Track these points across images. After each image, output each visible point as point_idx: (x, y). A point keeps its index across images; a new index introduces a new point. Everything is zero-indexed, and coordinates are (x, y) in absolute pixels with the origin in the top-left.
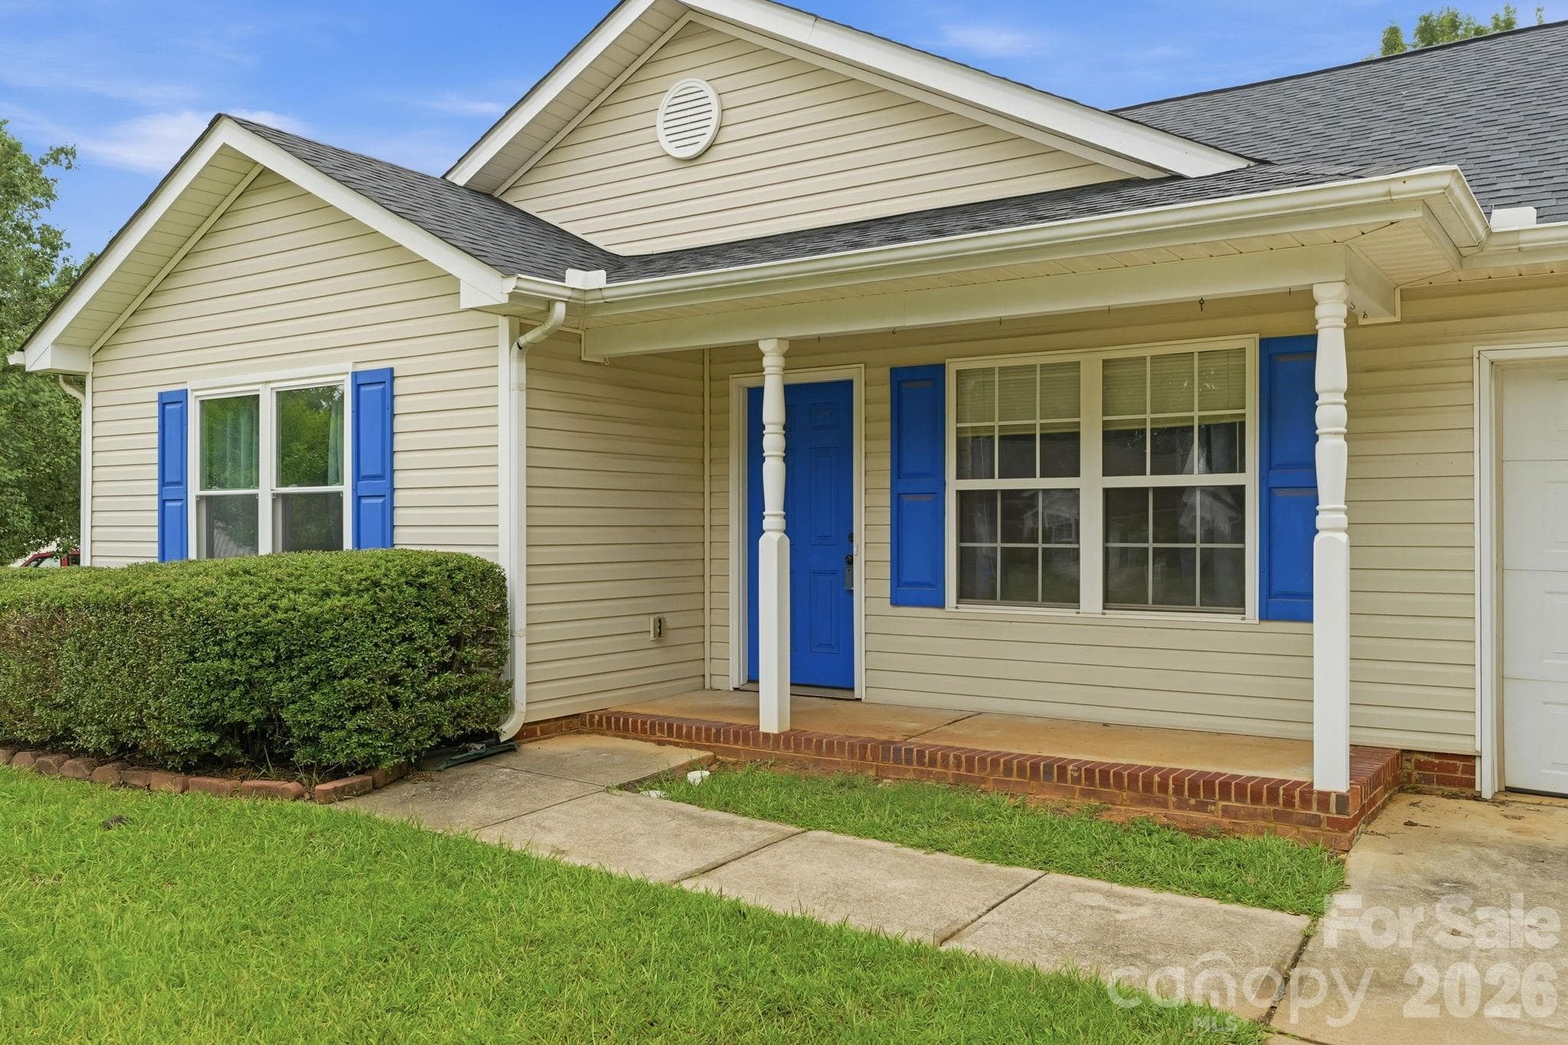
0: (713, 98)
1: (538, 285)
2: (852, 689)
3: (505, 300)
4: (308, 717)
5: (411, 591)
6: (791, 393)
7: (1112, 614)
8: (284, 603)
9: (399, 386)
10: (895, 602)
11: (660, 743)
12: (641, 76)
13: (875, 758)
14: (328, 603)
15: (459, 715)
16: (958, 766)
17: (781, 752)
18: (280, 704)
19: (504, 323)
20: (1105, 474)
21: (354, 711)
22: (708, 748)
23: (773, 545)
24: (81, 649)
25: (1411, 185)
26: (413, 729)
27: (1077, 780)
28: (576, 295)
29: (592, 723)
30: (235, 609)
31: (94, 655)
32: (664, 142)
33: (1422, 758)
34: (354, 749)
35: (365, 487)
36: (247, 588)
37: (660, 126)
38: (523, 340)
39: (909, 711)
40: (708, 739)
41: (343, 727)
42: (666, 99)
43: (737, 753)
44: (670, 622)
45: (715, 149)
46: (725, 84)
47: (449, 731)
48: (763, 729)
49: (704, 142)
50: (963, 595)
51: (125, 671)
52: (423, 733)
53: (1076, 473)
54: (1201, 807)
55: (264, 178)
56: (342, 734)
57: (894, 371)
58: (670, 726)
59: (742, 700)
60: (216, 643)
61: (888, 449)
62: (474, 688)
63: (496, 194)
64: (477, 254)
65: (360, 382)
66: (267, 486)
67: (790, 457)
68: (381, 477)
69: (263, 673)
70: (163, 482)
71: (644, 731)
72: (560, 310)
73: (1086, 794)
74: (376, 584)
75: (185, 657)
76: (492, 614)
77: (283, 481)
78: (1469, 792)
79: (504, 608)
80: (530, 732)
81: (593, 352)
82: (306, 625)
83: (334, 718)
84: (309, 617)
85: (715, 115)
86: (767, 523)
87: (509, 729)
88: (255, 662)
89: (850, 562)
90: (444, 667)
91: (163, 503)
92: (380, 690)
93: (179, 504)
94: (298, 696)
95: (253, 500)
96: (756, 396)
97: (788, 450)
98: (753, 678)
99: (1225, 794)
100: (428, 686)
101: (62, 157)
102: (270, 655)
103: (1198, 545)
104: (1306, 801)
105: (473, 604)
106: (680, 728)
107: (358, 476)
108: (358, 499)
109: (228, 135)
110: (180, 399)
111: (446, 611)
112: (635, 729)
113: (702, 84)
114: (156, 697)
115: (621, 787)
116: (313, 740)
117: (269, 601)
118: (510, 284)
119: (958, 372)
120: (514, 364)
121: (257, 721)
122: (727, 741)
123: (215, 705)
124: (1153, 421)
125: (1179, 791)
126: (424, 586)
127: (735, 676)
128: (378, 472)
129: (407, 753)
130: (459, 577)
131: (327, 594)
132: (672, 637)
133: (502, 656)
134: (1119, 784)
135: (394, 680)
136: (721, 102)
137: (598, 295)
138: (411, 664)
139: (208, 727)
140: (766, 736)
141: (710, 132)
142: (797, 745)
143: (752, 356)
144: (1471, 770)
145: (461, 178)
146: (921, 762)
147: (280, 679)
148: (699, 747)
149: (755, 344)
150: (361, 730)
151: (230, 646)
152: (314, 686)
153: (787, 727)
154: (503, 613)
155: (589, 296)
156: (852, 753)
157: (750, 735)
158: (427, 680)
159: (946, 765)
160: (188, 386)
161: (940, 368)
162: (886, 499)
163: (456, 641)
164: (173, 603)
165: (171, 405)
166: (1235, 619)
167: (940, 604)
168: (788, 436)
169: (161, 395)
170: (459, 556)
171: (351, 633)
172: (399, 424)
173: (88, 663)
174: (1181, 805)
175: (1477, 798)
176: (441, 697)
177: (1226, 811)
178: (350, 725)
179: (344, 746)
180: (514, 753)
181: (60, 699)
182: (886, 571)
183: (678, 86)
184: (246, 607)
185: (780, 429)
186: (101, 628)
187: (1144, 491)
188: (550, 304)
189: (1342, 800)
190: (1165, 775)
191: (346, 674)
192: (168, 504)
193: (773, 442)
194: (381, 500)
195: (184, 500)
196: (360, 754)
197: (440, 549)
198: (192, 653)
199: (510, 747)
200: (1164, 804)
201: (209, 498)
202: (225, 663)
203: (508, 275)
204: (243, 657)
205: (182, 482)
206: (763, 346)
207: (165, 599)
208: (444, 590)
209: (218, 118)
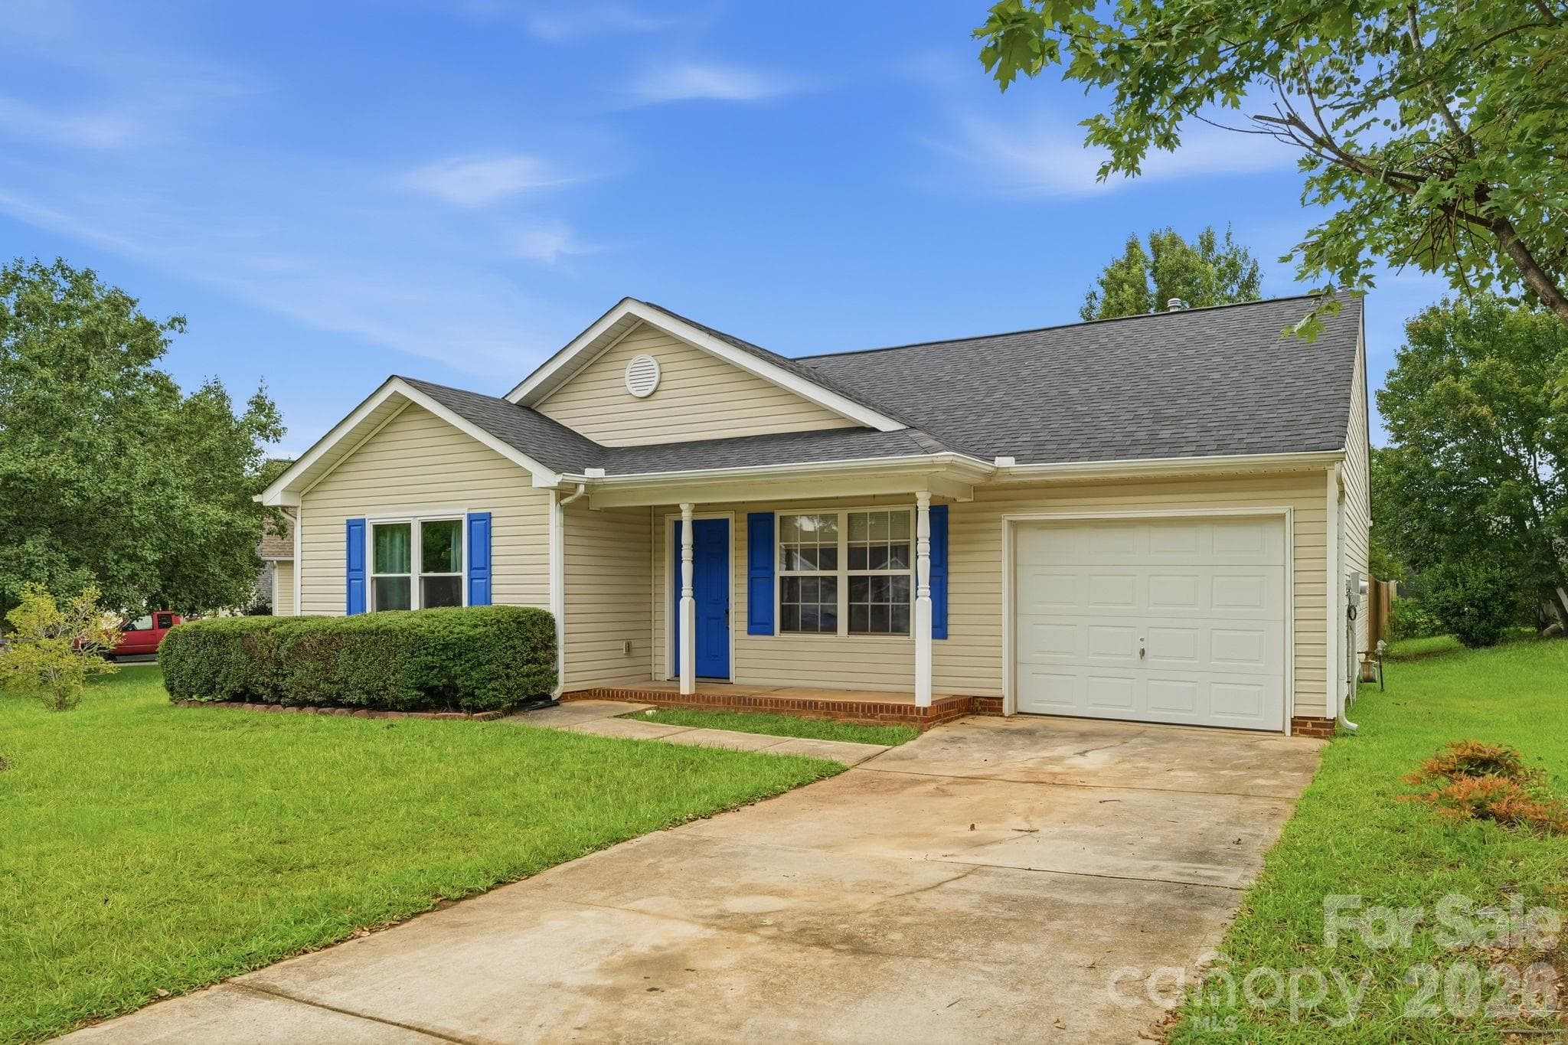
0: (656, 366)
1: (572, 477)
2: (728, 678)
3: (556, 485)
4: (469, 683)
5: (513, 625)
6: (696, 524)
7: (853, 637)
8: (456, 630)
9: (494, 522)
10: (750, 632)
11: (630, 702)
12: (617, 349)
13: (735, 703)
14: (478, 630)
15: (535, 685)
16: (772, 705)
17: (691, 703)
18: (455, 677)
19: (552, 494)
20: (849, 569)
21: (490, 680)
22: (655, 703)
23: (687, 603)
24: (351, 653)
25: (939, 459)
26: (515, 690)
27: (822, 708)
28: (589, 480)
29: (595, 694)
30: (433, 632)
31: (359, 656)
32: (629, 387)
33: (983, 700)
34: (491, 697)
35: (476, 573)
36: (437, 623)
37: (627, 378)
38: (563, 502)
39: (756, 687)
40: (655, 699)
41: (485, 688)
42: (631, 364)
43: (669, 705)
44: (635, 644)
45: (658, 393)
46: (662, 359)
47: (531, 692)
48: (681, 693)
49: (651, 389)
50: (783, 629)
51: (376, 663)
52: (520, 692)
53: (836, 569)
54: (873, 717)
55: (413, 408)
56: (485, 690)
57: (749, 515)
58: (636, 693)
59: (673, 684)
60: (424, 649)
61: (747, 554)
62: (541, 673)
63: (533, 407)
64: (542, 461)
65: (472, 519)
66: (416, 572)
67: (695, 561)
68: (484, 569)
69: (447, 663)
70: (350, 569)
71: (622, 697)
72: (582, 488)
73: (826, 714)
74: (499, 621)
75: (409, 655)
76: (550, 637)
77: (426, 569)
78: (1000, 714)
79: (554, 635)
80: (565, 696)
81: (595, 505)
82: (468, 640)
83: (482, 683)
84: (470, 636)
85: (657, 375)
86: (684, 593)
87: (556, 694)
88: (444, 657)
89: (727, 612)
90: (528, 662)
91: (349, 581)
92: (502, 671)
93: (360, 581)
94: (465, 672)
95: (408, 580)
96: (678, 525)
97: (694, 557)
98: (677, 675)
99: (881, 711)
100: (522, 670)
101: (176, 324)
102: (451, 654)
103: (890, 604)
104: (912, 711)
105: (542, 632)
106: (640, 694)
107: (471, 568)
108: (471, 580)
109: (397, 387)
110: (361, 523)
111: (529, 635)
112: (617, 696)
113: (650, 358)
114: (393, 674)
115: (615, 717)
116: (472, 695)
117: (449, 629)
118: (559, 478)
119: (781, 518)
120: (558, 515)
121: (444, 686)
122: (664, 699)
123: (424, 678)
124: (871, 544)
125: (863, 710)
126: (519, 623)
127: (668, 673)
128: (483, 566)
129: (513, 701)
130: (535, 618)
131: (476, 626)
132: (635, 653)
133: (554, 657)
134: (839, 710)
135: (508, 666)
136: (660, 369)
137: (600, 480)
138: (515, 659)
139: (419, 689)
140: (683, 696)
141: (655, 384)
142: (698, 699)
143: (676, 509)
144: (1001, 704)
145: (514, 399)
146: (755, 704)
147: (456, 665)
148: (650, 703)
149: (678, 506)
150: (494, 689)
151: (432, 650)
152: (471, 668)
153: (693, 692)
154: (553, 637)
155: (596, 481)
156: (724, 703)
157: (676, 697)
158: (521, 667)
159: (766, 704)
160: (366, 517)
161: (772, 515)
162: (745, 581)
163: (534, 649)
164: (403, 630)
165: (354, 528)
166: (906, 638)
167: (772, 633)
168: (694, 551)
169: (348, 521)
170: (535, 609)
171: (489, 644)
172: (494, 541)
173: (355, 660)
174: (865, 716)
175: (1002, 716)
176: (528, 676)
177: (882, 718)
178: (489, 686)
179: (486, 696)
180: (558, 708)
181: (336, 678)
182: (745, 617)
183: (638, 357)
184: (439, 632)
185: (690, 547)
186: (362, 643)
187: (866, 578)
188: (577, 485)
189: (925, 709)
190: (858, 704)
191: (487, 663)
192: (352, 581)
193: (687, 553)
194: (484, 581)
195: (363, 579)
196: (494, 700)
197: (524, 606)
198: (412, 654)
199: (556, 704)
200: (857, 716)
201: (377, 578)
202: (430, 658)
203: (558, 473)
204: (437, 655)
205: (362, 568)
206: (682, 507)
207: (398, 628)
208: (528, 624)
209: (392, 377)
